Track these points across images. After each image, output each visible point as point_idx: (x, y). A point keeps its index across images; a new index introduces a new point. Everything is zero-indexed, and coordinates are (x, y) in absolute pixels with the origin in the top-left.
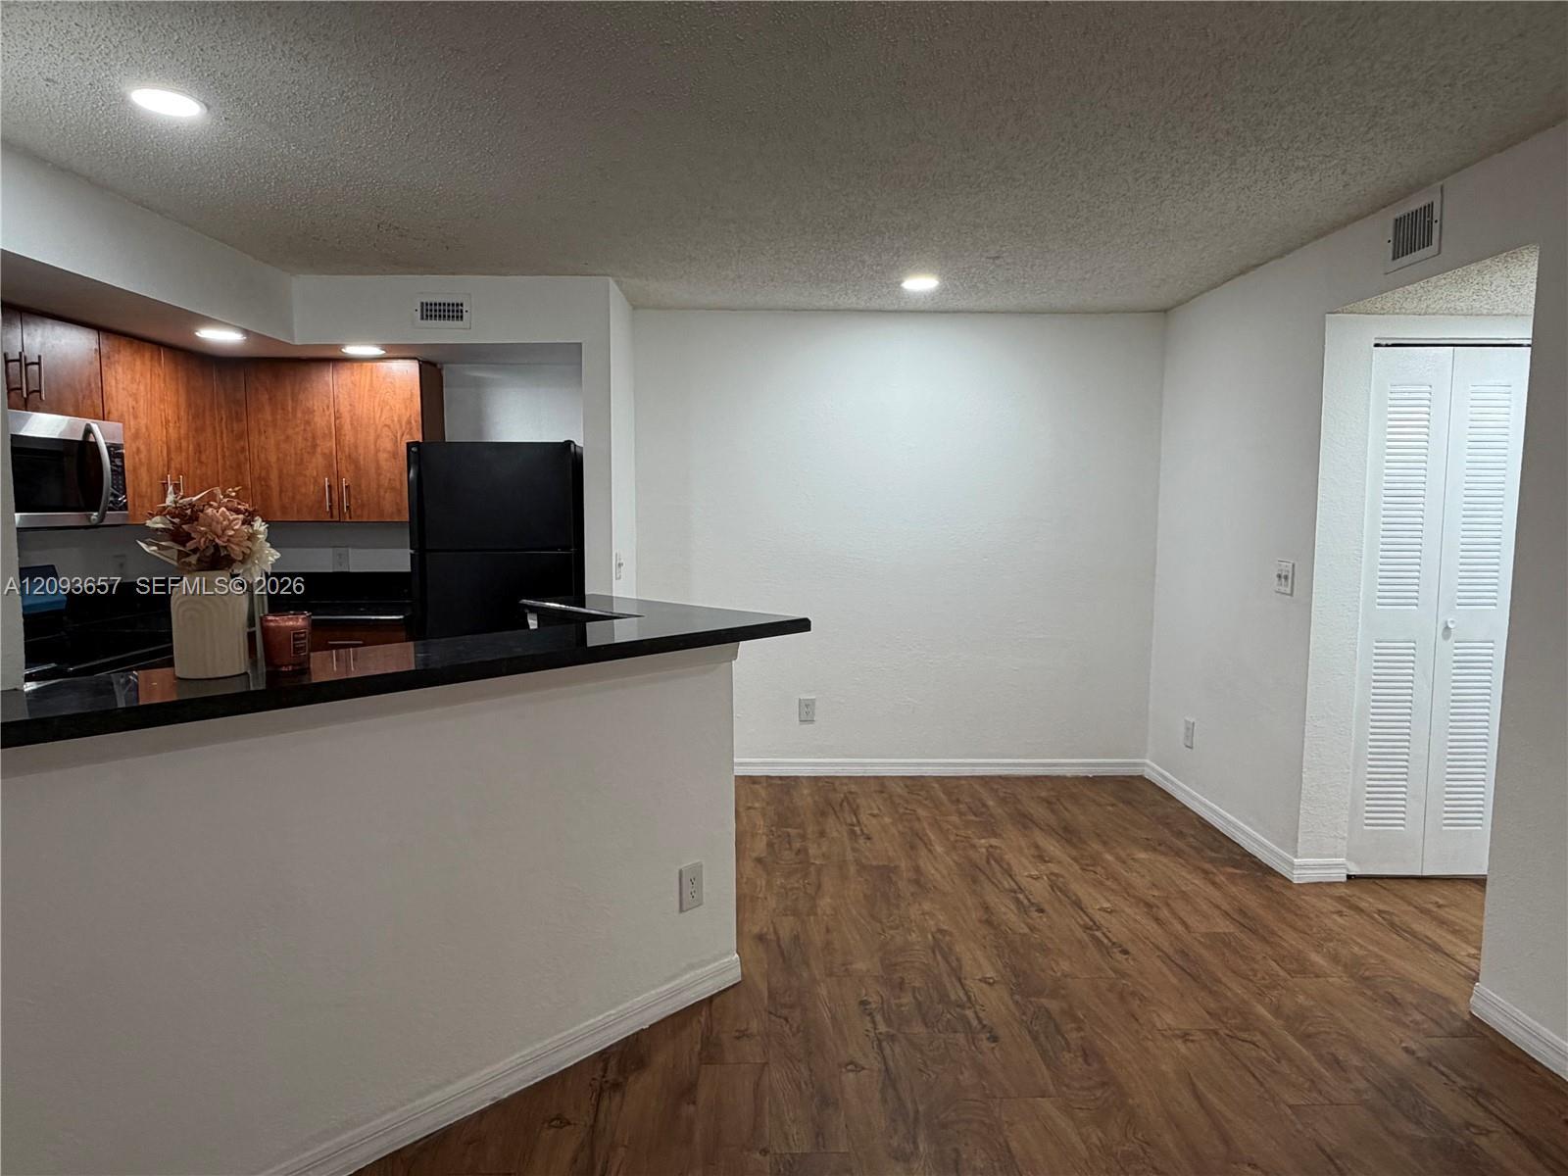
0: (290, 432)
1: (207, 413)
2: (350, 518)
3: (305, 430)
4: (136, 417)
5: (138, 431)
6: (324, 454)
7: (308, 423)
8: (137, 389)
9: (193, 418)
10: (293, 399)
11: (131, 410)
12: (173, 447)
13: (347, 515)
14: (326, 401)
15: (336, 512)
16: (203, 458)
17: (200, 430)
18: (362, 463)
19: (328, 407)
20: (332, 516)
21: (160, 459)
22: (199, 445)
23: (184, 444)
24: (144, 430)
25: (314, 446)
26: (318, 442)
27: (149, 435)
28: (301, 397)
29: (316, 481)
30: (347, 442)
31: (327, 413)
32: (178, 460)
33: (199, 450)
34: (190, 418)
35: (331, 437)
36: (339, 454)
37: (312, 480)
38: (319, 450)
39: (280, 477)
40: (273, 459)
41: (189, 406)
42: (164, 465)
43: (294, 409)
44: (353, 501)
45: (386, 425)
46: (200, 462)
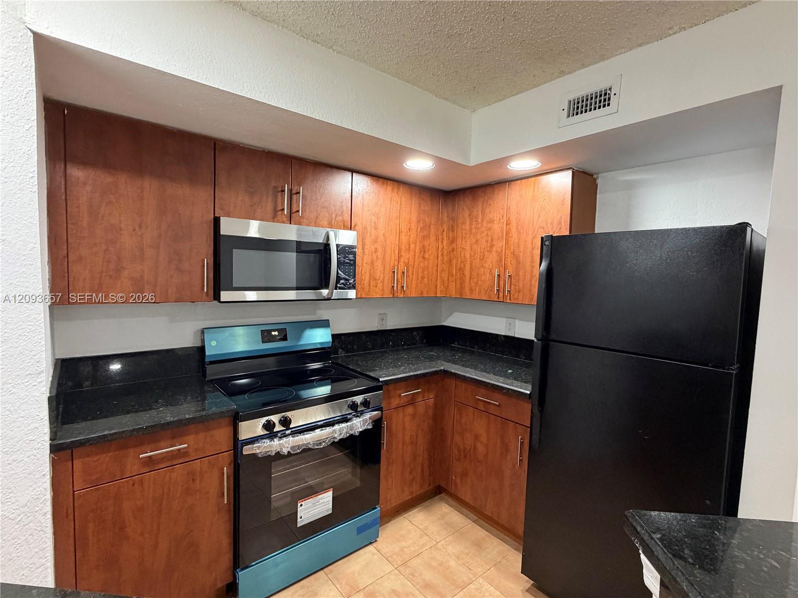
0: (479, 236)
1: (432, 227)
2: (510, 300)
3: (487, 235)
4: (376, 229)
5: (377, 238)
6: (497, 252)
7: (489, 229)
8: (379, 211)
9: (421, 229)
10: (482, 212)
11: (373, 224)
12: (403, 248)
13: (508, 298)
14: (502, 212)
15: (501, 295)
16: (427, 256)
17: (425, 237)
18: (521, 258)
19: (503, 217)
20: (498, 298)
21: (393, 256)
22: (424, 247)
23: (412, 246)
24: (382, 236)
25: (492, 246)
26: (494, 243)
27: (385, 241)
28: (487, 211)
29: (491, 271)
30: (512, 242)
31: (502, 221)
32: (405, 256)
33: (423, 250)
34: (419, 229)
35: (503, 239)
36: (507, 251)
37: (489, 271)
38: (494, 249)
39: (471, 268)
40: (468, 256)
41: (419, 222)
42: (395, 260)
43: (482, 221)
44: (513, 287)
45: (541, 227)
46: (423, 257)
